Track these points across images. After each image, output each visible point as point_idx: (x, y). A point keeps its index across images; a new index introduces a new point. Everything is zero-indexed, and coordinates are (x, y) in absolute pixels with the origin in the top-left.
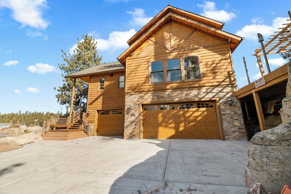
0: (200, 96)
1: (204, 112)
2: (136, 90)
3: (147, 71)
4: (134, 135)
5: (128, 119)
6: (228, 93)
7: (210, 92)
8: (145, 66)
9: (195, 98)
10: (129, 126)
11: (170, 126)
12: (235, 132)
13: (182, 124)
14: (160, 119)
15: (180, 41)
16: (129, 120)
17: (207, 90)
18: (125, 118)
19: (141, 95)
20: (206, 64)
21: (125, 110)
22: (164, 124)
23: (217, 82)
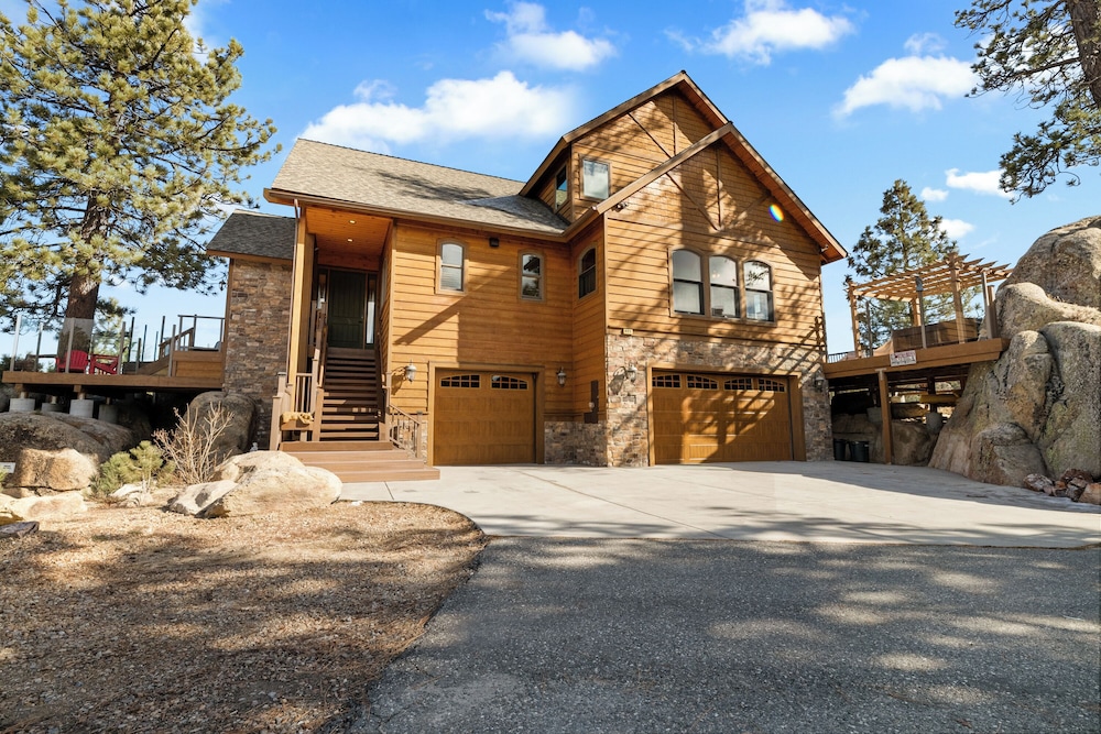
0: (773, 365)
1: (770, 400)
2: (636, 325)
3: (664, 271)
4: (635, 456)
5: (619, 408)
6: (814, 363)
7: (788, 357)
8: (656, 254)
9: (764, 367)
10: (619, 428)
11: (708, 430)
12: (819, 443)
13: (732, 428)
14: (687, 413)
15: (737, 212)
16: (620, 411)
17: (784, 350)
18: (610, 405)
19: (650, 341)
20: (783, 291)
21: (608, 382)
22: (695, 426)
23: (799, 337)
